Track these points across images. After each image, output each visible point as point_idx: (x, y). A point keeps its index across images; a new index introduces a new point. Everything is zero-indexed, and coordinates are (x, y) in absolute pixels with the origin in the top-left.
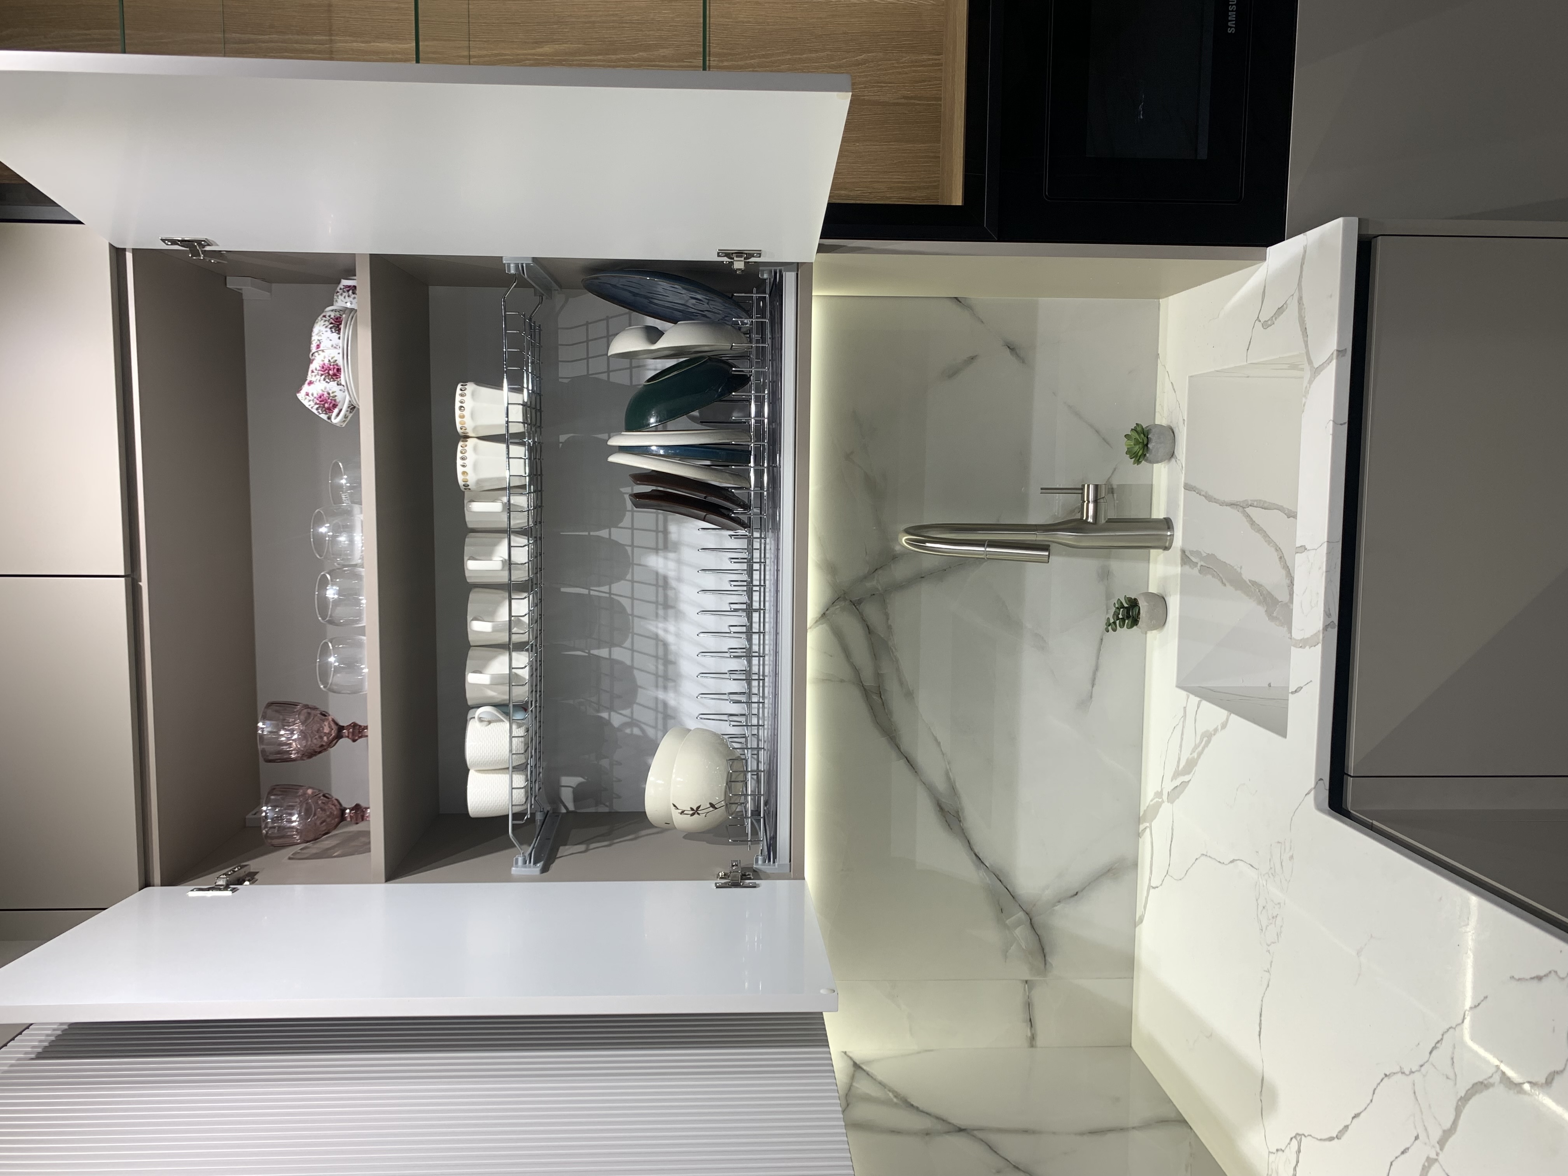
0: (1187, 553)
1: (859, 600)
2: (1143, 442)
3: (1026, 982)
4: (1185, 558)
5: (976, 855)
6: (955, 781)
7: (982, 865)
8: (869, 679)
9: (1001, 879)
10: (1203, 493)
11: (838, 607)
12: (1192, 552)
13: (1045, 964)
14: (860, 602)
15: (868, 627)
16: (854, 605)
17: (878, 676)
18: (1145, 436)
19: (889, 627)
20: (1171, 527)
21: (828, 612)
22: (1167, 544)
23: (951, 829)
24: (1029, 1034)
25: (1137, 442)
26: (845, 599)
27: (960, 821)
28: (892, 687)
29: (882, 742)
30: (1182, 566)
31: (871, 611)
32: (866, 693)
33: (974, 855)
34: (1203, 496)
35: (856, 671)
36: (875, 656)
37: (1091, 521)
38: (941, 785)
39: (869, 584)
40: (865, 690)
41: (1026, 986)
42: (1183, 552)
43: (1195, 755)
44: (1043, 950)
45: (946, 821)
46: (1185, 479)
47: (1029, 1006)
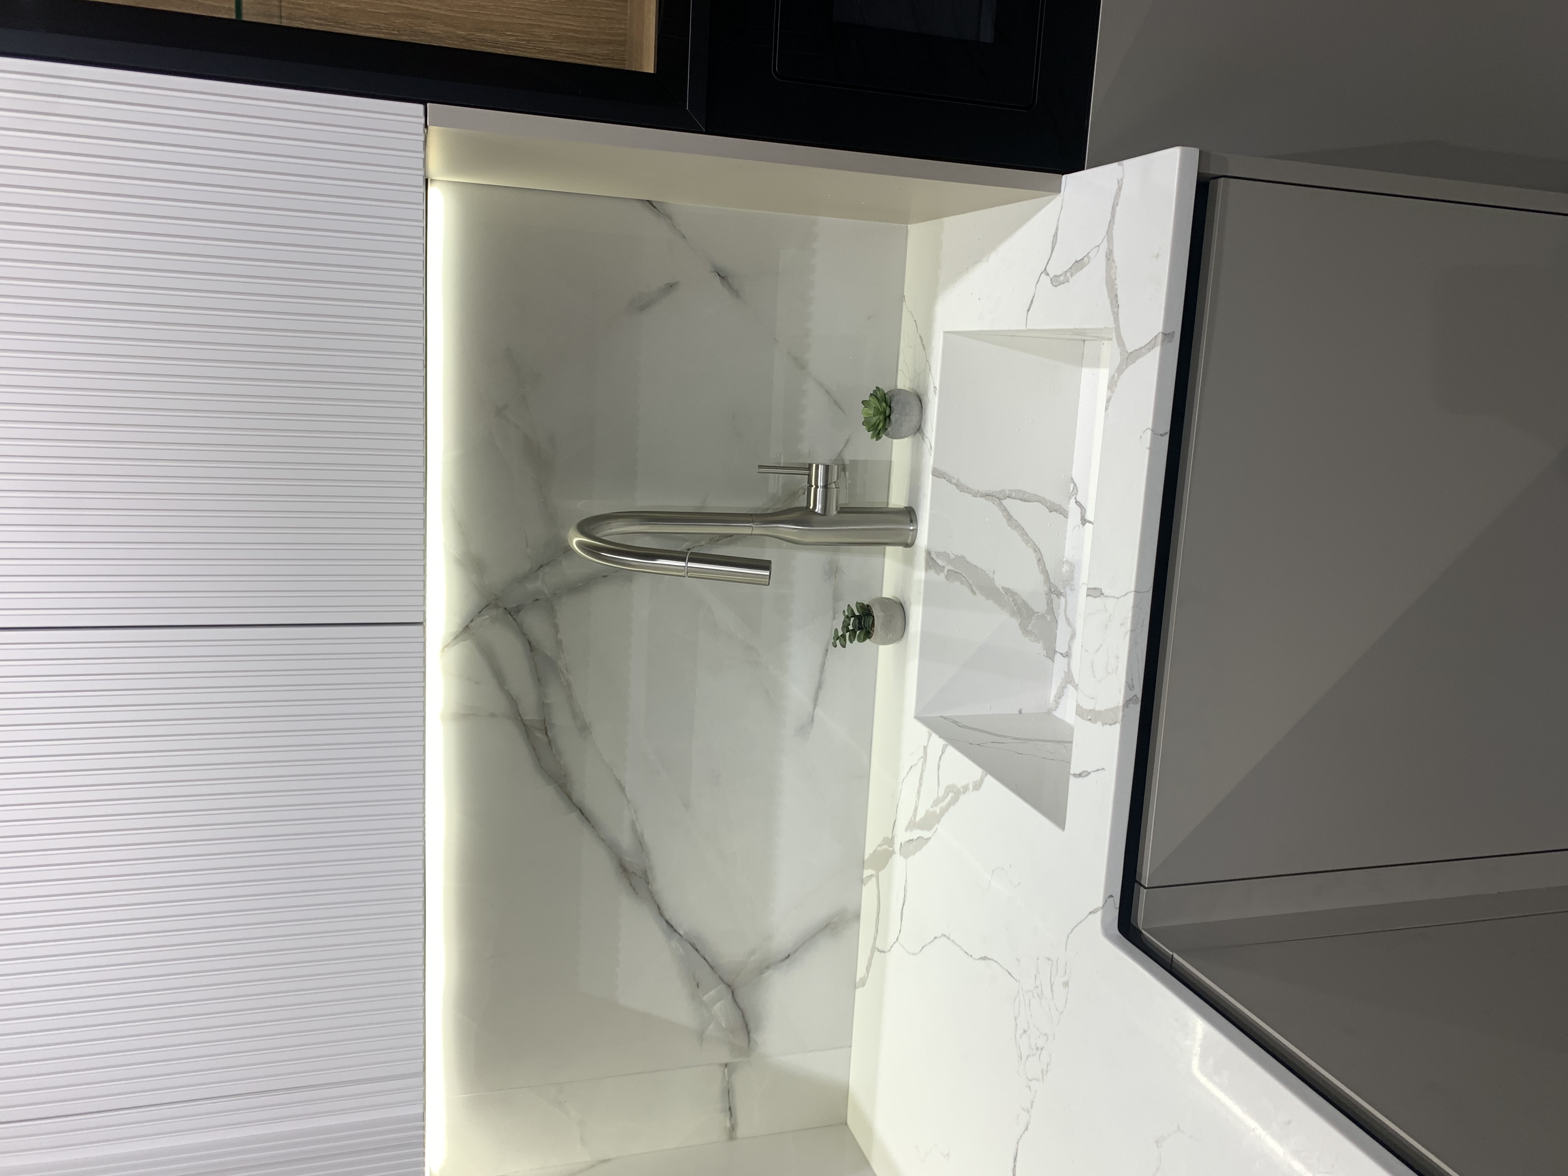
0: (933, 555)
1: (517, 606)
2: (885, 412)
3: (726, 1065)
4: (931, 562)
5: (667, 922)
6: (642, 835)
7: (674, 934)
8: (530, 713)
9: (699, 948)
10: (954, 481)
11: (487, 617)
12: (938, 554)
13: (749, 1042)
14: (518, 609)
15: (530, 643)
16: (510, 614)
17: (543, 706)
18: (887, 405)
19: (559, 643)
20: (913, 518)
21: (472, 624)
22: (909, 541)
23: (637, 894)
24: (728, 1125)
25: (877, 412)
26: (497, 606)
27: (648, 883)
28: (561, 719)
29: (548, 793)
30: (926, 570)
31: (535, 622)
32: (526, 729)
33: (665, 923)
34: (954, 484)
35: (513, 702)
36: (539, 681)
37: (819, 512)
38: (626, 841)
39: (531, 586)
40: (525, 725)
41: (726, 1070)
42: (928, 553)
43: (937, 810)
44: (747, 1026)
45: (631, 885)
46: (934, 464)
47: (728, 1093)
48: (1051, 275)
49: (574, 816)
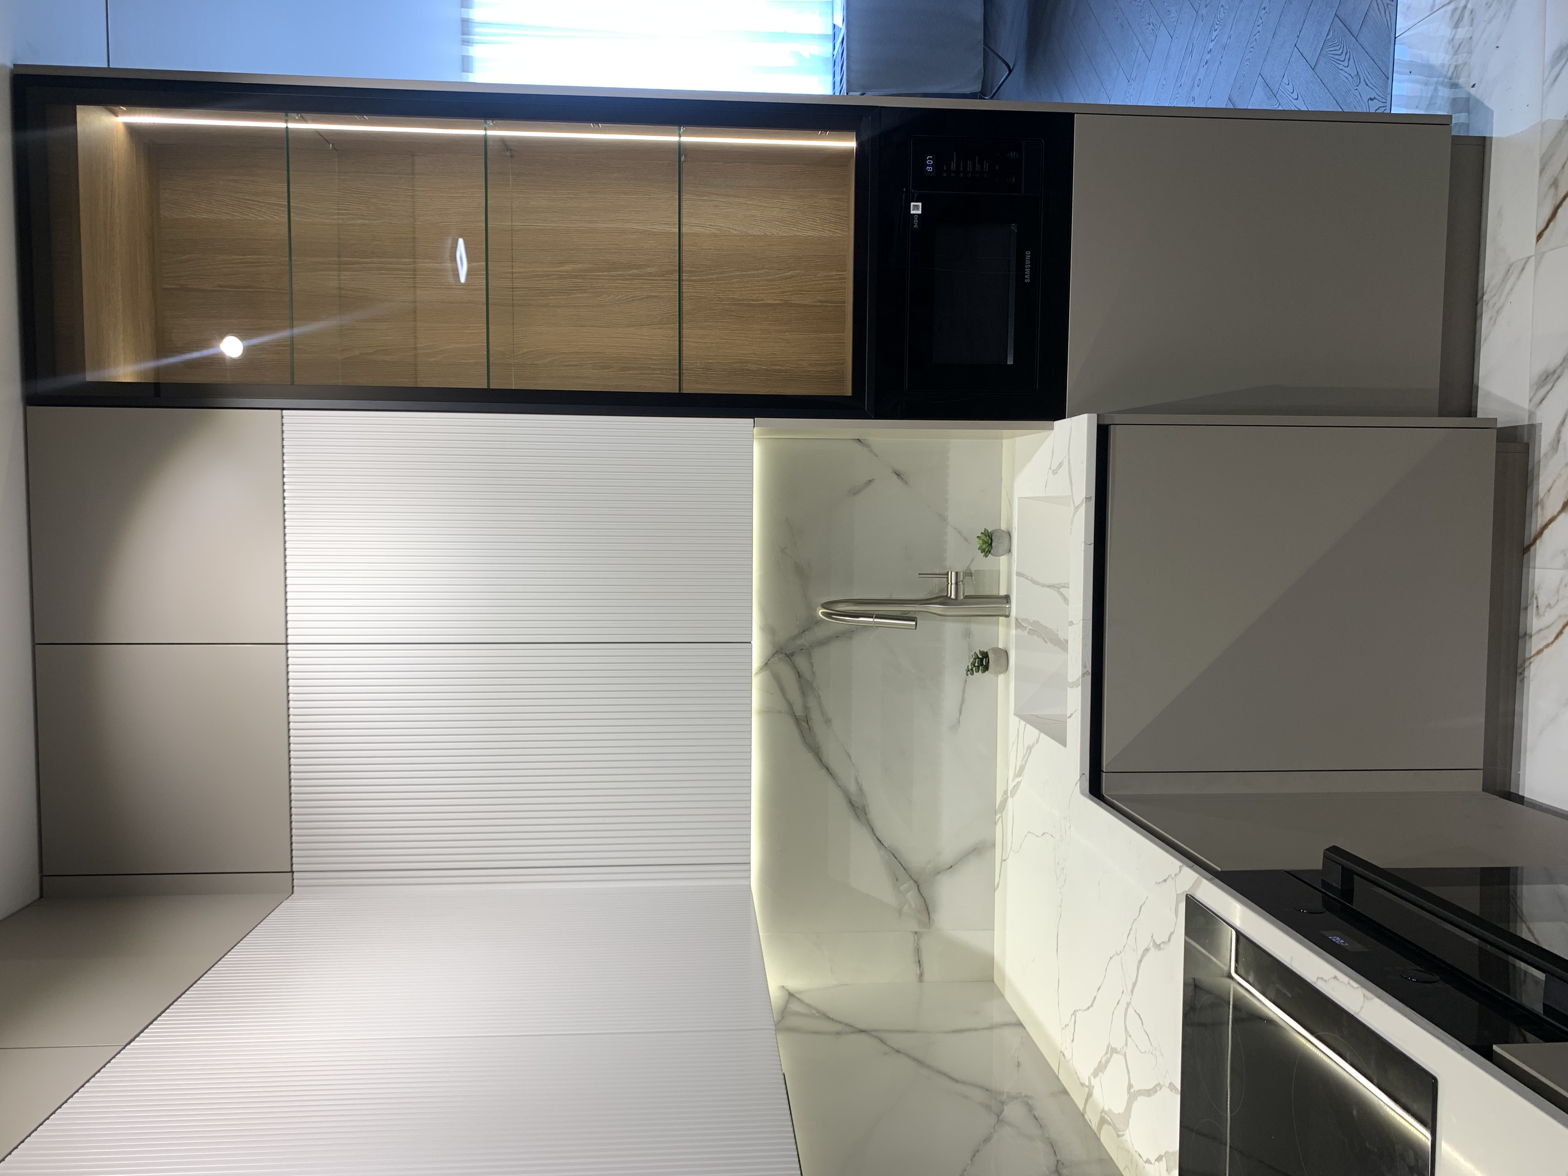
0: (1019, 620)
1: (791, 653)
2: (988, 542)
3: (916, 933)
4: (1018, 625)
5: (878, 839)
6: (862, 785)
7: (882, 846)
8: (799, 712)
9: (896, 856)
10: (1030, 578)
11: (776, 658)
12: (1023, 620)
13: (929, 919)
14: (792, 654)
15: (798, 673)
16: (788, 656)
17: (806, 708)
18: (989, 537)
19: (814, 673)
20: (1009, 601)
21: (769, 662)
22: (1007, 614)
23: (860, 820)
24: (918, 972)
25: (985, 542)
26: (782, 653)
27: (866, 814)
28: (815, 716)
29: (809, 757)
30: (1016, 629)
31: (801, 661)
32: (797, 720)
33: (876, 839)
34: (1030, 580)
35: (790, 705)
36: (804, 694)
37: (954, 598)
38: (852, 788)
39: (798, 642)
40: (797, 718)
41: (916, 936)
42: (1017, 619)
43: (1024, 762)
44: (928, 909)
45: (856, 814)
46: (1017, 569)
47: (918, 951)
48: (1053, 469)
49: (824, 771)
